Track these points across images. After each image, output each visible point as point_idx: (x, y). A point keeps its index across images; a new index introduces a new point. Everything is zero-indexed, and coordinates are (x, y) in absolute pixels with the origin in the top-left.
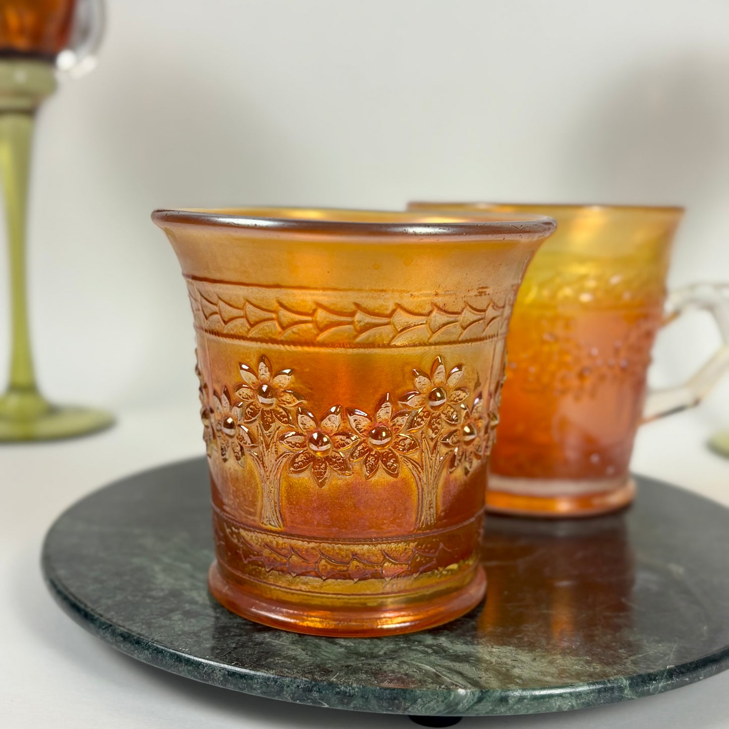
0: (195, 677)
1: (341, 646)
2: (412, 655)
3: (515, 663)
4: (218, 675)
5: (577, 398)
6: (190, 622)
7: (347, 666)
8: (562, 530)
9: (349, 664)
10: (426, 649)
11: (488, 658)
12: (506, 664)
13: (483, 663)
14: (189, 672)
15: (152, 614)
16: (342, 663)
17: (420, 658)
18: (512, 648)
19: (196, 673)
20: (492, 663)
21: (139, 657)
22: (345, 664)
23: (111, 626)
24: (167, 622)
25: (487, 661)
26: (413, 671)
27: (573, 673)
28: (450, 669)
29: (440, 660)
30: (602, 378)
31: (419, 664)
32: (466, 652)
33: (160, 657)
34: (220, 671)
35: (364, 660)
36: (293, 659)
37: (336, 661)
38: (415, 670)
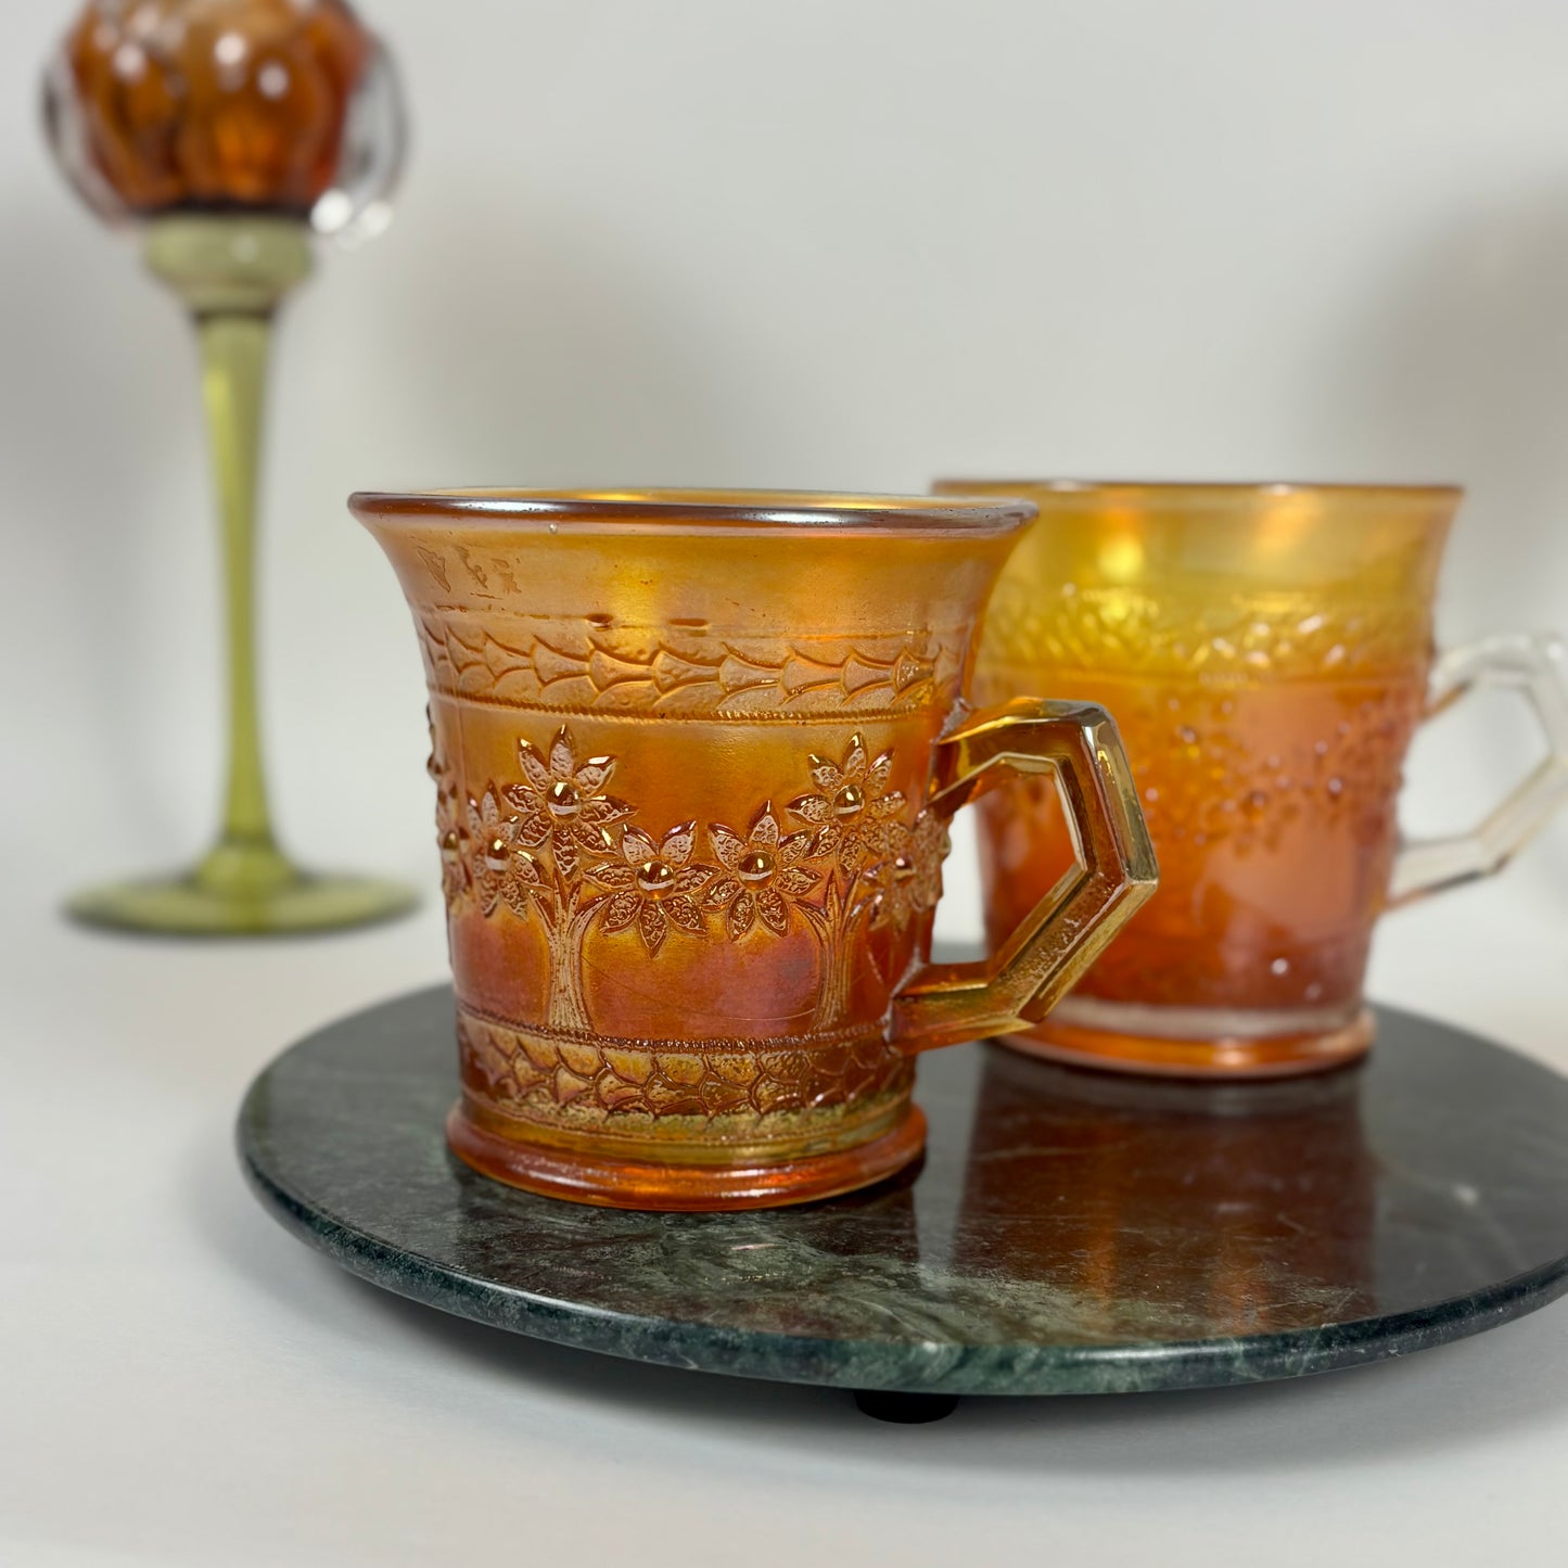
0: (475, 1314)
1: (736, 1271)
2: (857, 1287)
3: (1039, 1308)
4: (512, 1310)
6: (478, 1226)
7: (737, 1302)
9: (741, 1297)
10: (886, 1280)
11: (993, 1298)
12: (1023, 1308)
13: (982, 1304)
14: (464, 1305)
15: (414, 1213)
16: (730, 1295)
17: (872, 1294)
18: (1043, 1285)
19: (475, 1308)
20: (998, 1305)
21: (382, 1282)
22: (735, 1298)
23: (339, 1228)
24: (438, 1225)
25: (991, 1302)
26: (852, 1313)
27: (1142, 1328)
28: (919, 1312)
29: (906, 1297)
30: (1290, 812)
31: (866, 1303)
32: (956, 1287)
33: (417, 1281)
34: (515, 1302)
35: (769, 1293)
36: (646, 1286)
37: (719, 1292)
38: (856, 1311)
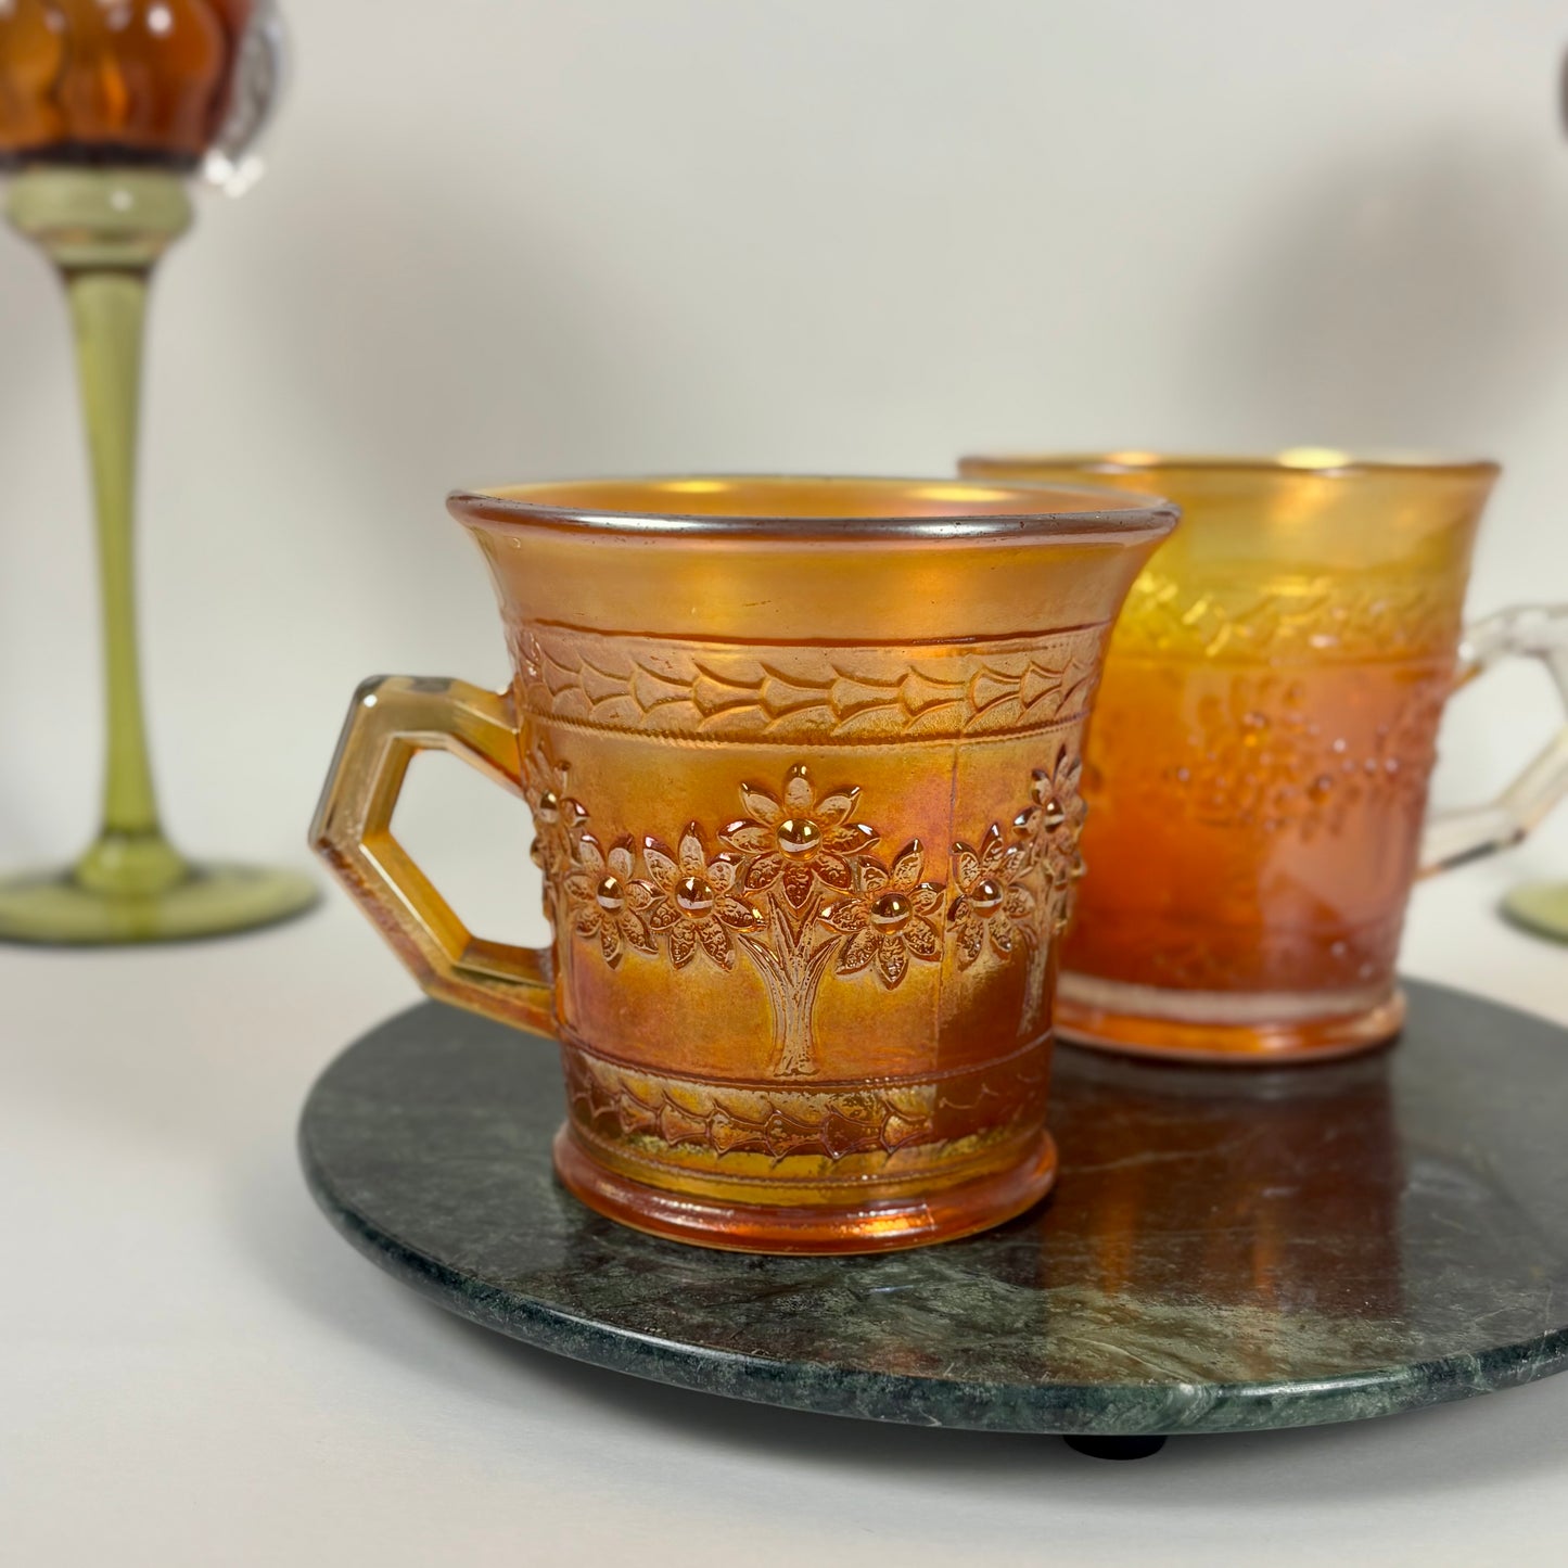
0: (679, 1379)
1: (942, 1315)
2: (1078, 1326)
3: (1268, 1335)
4: (728, 1375)
5: (1306, 836)
6: (645, 1279)
7: (965, 1351)
8: (1272, 1088)
9: (966, 1346)
10: (1100, 1316)
11: (1217, 1328)
12: (1253, 1337)
13: (1209, 1336)
14: (667, 1371)
15: (569, 1268)
16: (954, 1344)
17: (1093, 1332)
18: (1255, 1309)
19: (682, 1373)
20: (1226, 1336)
21: (561, 1349)
22: (960, 1347)
23: (498, 1292)
24: (603, 1282)
25: (1218, 1333)
26: (1088, 1356)
27: (1379, 1350)
28: (1152, 1349)
29: (1131, 1333)
31: (1095, 1343)
32: (1173, 1319)
33: (607, 1346)
34: (730, 1366)
35: (990, 1338)
36: (861, 1339)
37: (941, 1342)
38: (1091, 1353)
